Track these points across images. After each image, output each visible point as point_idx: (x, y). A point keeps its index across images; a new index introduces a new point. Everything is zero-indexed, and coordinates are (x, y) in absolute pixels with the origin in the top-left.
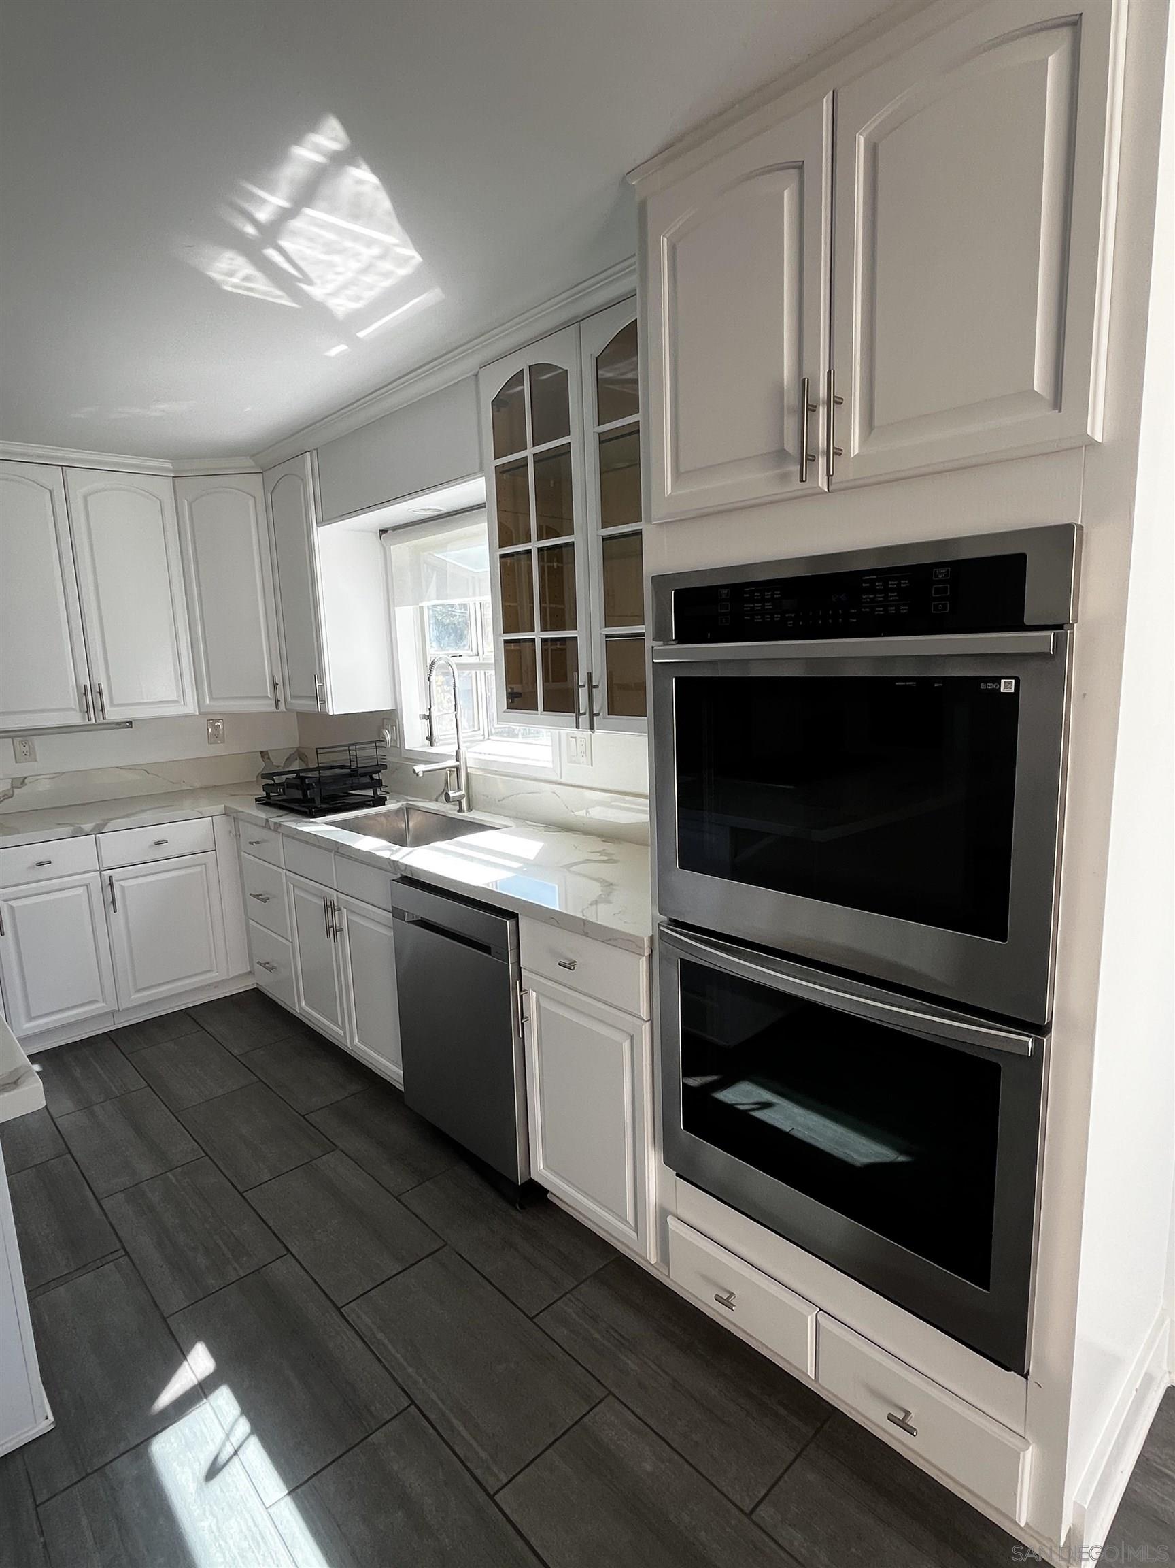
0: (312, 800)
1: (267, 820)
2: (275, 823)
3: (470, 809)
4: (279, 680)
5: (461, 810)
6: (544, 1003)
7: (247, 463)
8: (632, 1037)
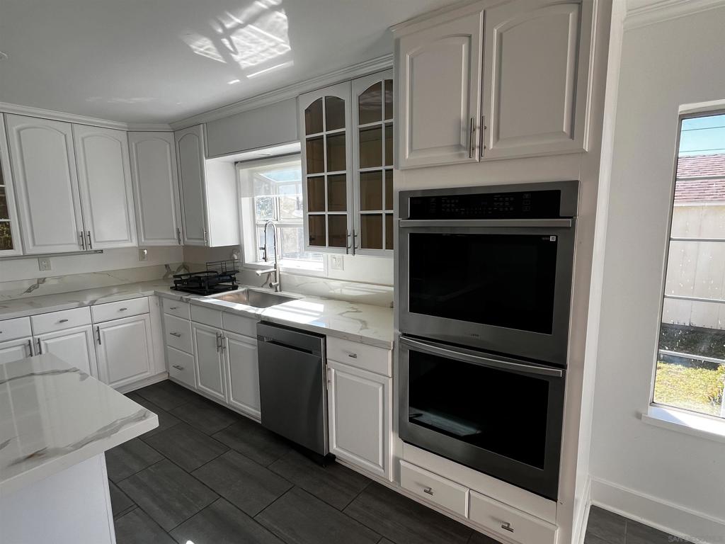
0: (204, 288)
1: (181, 297)
2: (187, 299)
3: (281, 291)
4: (181, 231)
5: (276, 291)
6: (339, 374)
7: (167, 127)
8: (383, 385)
